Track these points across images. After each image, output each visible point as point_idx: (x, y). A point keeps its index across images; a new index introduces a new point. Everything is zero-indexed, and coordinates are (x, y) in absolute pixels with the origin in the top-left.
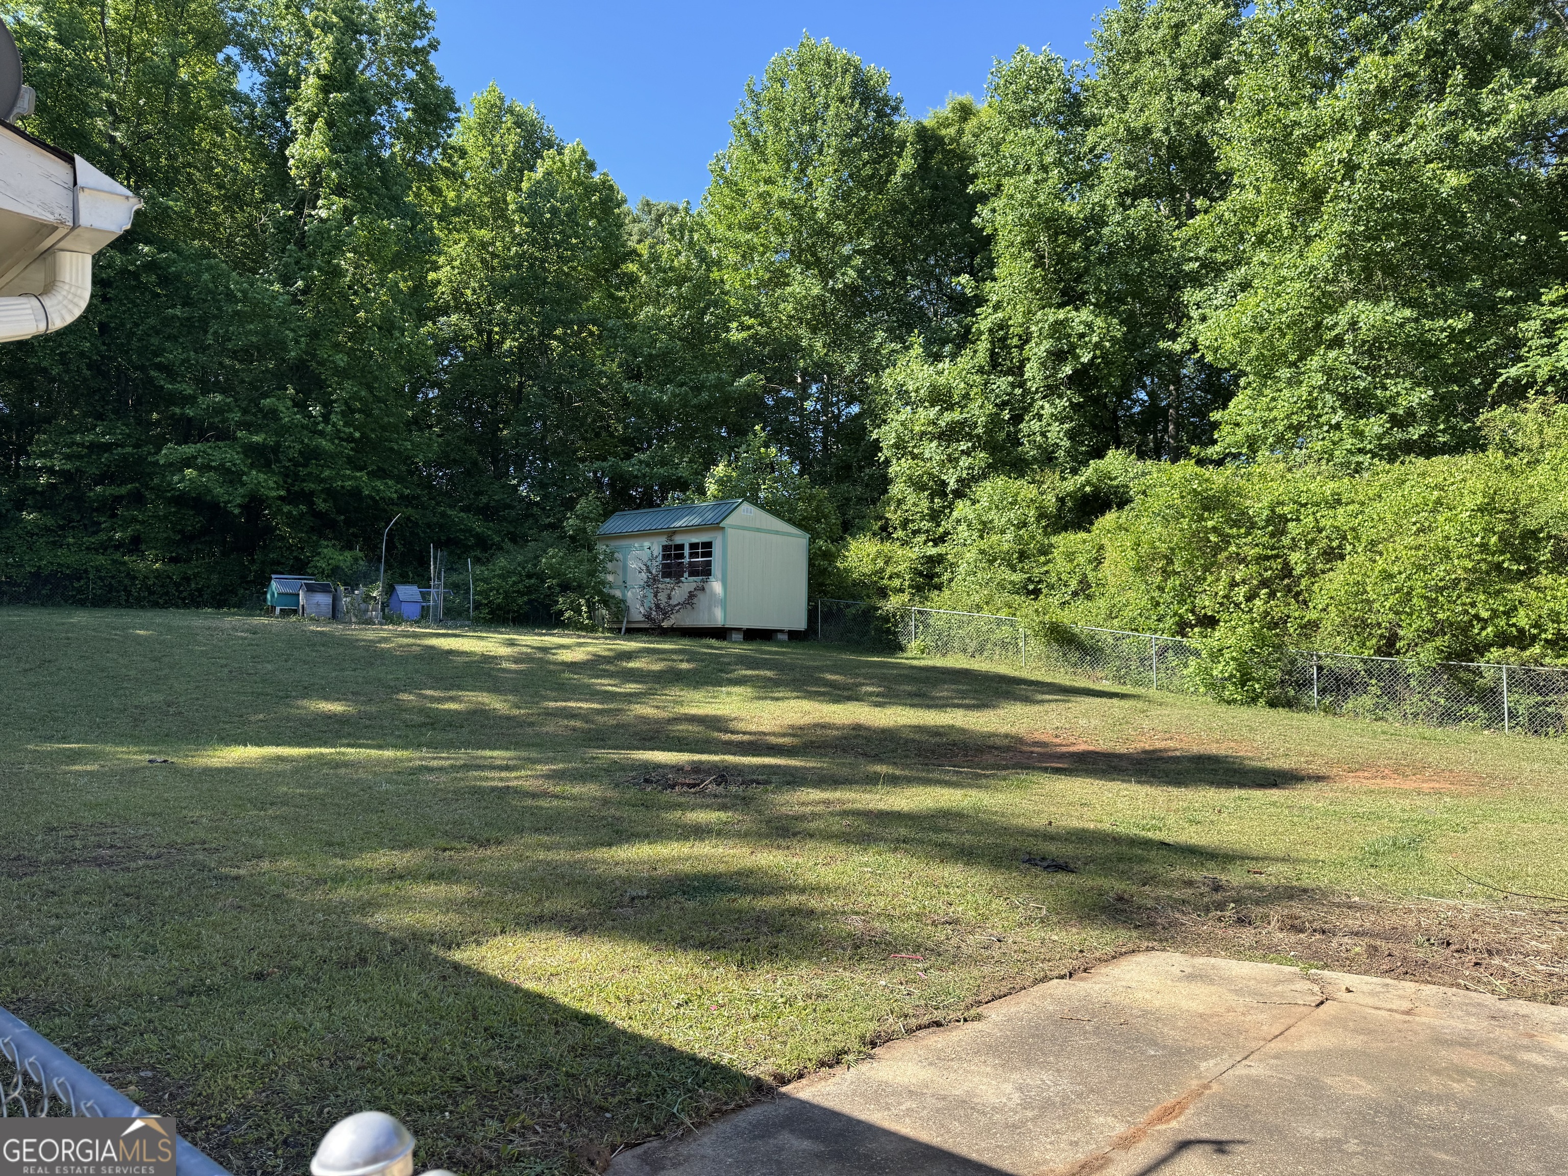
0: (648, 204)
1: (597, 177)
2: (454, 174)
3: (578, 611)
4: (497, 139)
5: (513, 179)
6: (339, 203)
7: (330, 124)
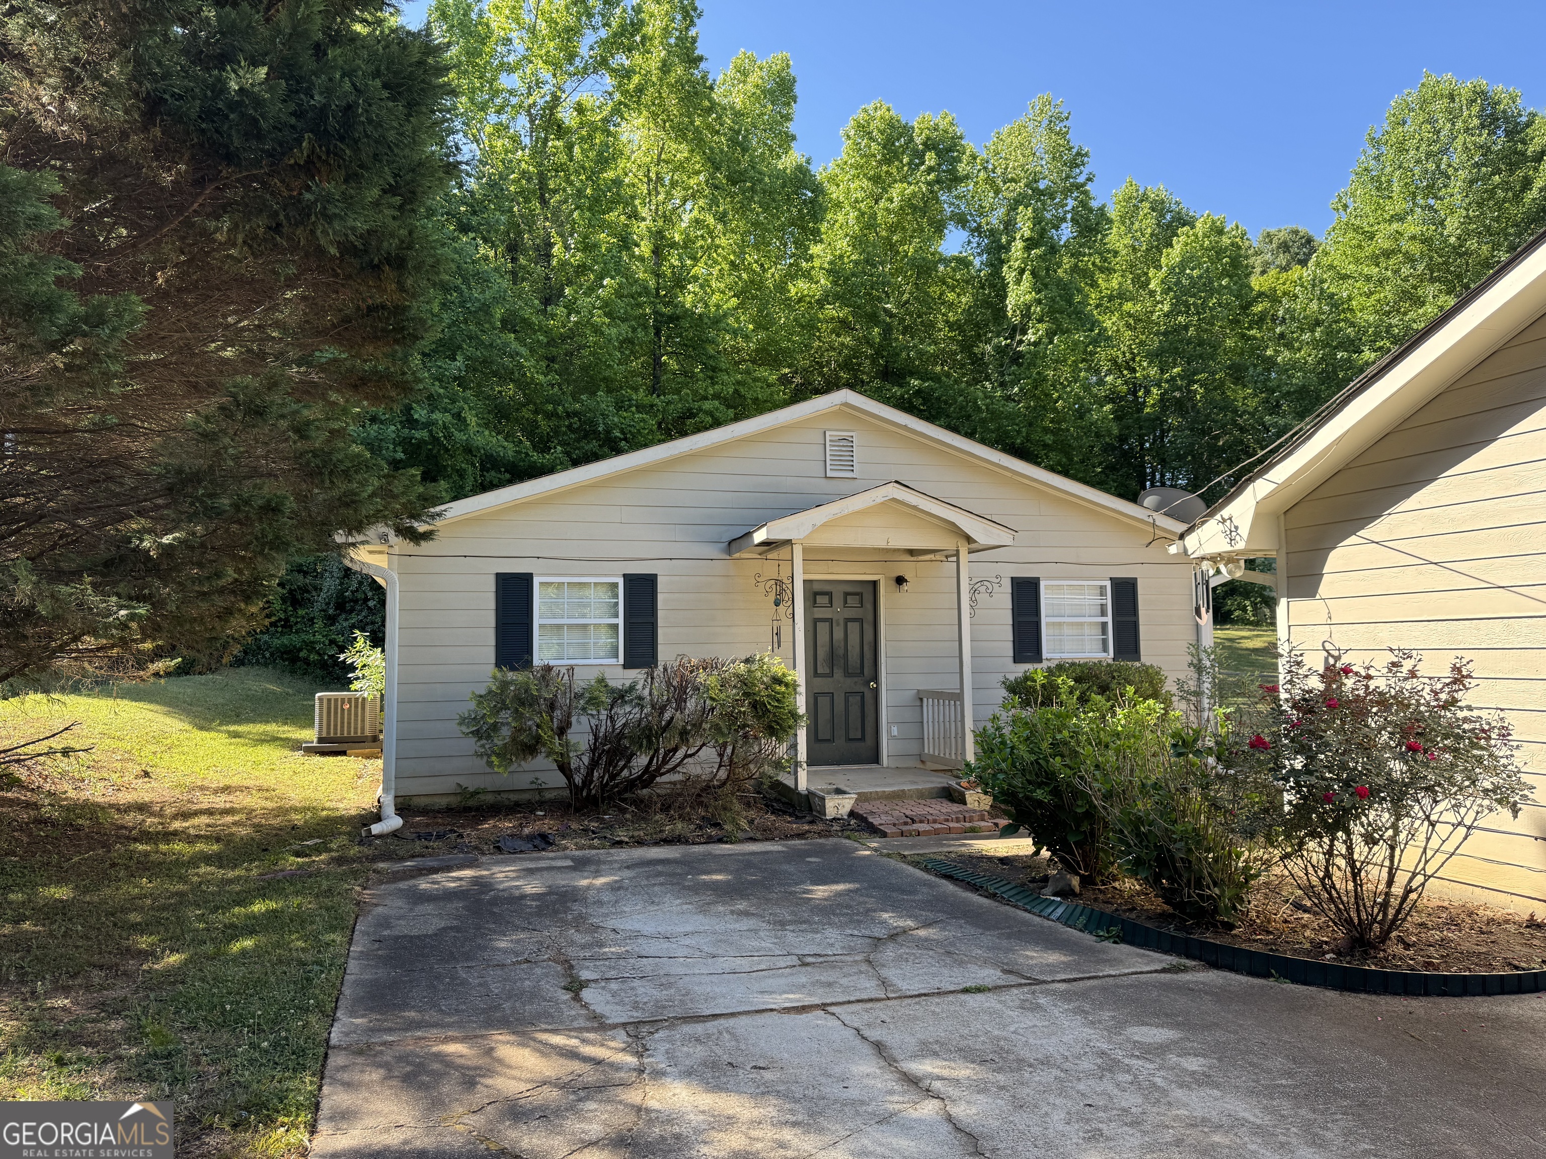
0: (1269, 235)
1: (1226, 241)
2: (1107, 269)
3: (1244, 609)
4: (1136, 226)
5: (1152, 257)
6: (1043, 327)
7: (1033, 273)
